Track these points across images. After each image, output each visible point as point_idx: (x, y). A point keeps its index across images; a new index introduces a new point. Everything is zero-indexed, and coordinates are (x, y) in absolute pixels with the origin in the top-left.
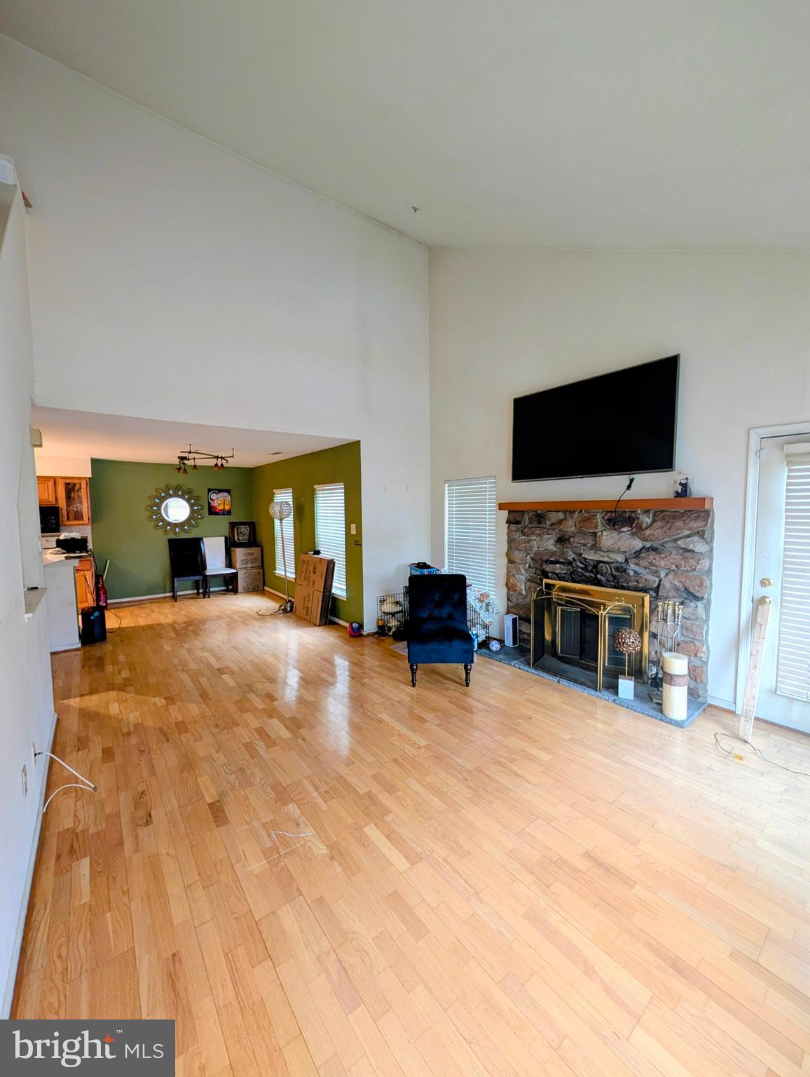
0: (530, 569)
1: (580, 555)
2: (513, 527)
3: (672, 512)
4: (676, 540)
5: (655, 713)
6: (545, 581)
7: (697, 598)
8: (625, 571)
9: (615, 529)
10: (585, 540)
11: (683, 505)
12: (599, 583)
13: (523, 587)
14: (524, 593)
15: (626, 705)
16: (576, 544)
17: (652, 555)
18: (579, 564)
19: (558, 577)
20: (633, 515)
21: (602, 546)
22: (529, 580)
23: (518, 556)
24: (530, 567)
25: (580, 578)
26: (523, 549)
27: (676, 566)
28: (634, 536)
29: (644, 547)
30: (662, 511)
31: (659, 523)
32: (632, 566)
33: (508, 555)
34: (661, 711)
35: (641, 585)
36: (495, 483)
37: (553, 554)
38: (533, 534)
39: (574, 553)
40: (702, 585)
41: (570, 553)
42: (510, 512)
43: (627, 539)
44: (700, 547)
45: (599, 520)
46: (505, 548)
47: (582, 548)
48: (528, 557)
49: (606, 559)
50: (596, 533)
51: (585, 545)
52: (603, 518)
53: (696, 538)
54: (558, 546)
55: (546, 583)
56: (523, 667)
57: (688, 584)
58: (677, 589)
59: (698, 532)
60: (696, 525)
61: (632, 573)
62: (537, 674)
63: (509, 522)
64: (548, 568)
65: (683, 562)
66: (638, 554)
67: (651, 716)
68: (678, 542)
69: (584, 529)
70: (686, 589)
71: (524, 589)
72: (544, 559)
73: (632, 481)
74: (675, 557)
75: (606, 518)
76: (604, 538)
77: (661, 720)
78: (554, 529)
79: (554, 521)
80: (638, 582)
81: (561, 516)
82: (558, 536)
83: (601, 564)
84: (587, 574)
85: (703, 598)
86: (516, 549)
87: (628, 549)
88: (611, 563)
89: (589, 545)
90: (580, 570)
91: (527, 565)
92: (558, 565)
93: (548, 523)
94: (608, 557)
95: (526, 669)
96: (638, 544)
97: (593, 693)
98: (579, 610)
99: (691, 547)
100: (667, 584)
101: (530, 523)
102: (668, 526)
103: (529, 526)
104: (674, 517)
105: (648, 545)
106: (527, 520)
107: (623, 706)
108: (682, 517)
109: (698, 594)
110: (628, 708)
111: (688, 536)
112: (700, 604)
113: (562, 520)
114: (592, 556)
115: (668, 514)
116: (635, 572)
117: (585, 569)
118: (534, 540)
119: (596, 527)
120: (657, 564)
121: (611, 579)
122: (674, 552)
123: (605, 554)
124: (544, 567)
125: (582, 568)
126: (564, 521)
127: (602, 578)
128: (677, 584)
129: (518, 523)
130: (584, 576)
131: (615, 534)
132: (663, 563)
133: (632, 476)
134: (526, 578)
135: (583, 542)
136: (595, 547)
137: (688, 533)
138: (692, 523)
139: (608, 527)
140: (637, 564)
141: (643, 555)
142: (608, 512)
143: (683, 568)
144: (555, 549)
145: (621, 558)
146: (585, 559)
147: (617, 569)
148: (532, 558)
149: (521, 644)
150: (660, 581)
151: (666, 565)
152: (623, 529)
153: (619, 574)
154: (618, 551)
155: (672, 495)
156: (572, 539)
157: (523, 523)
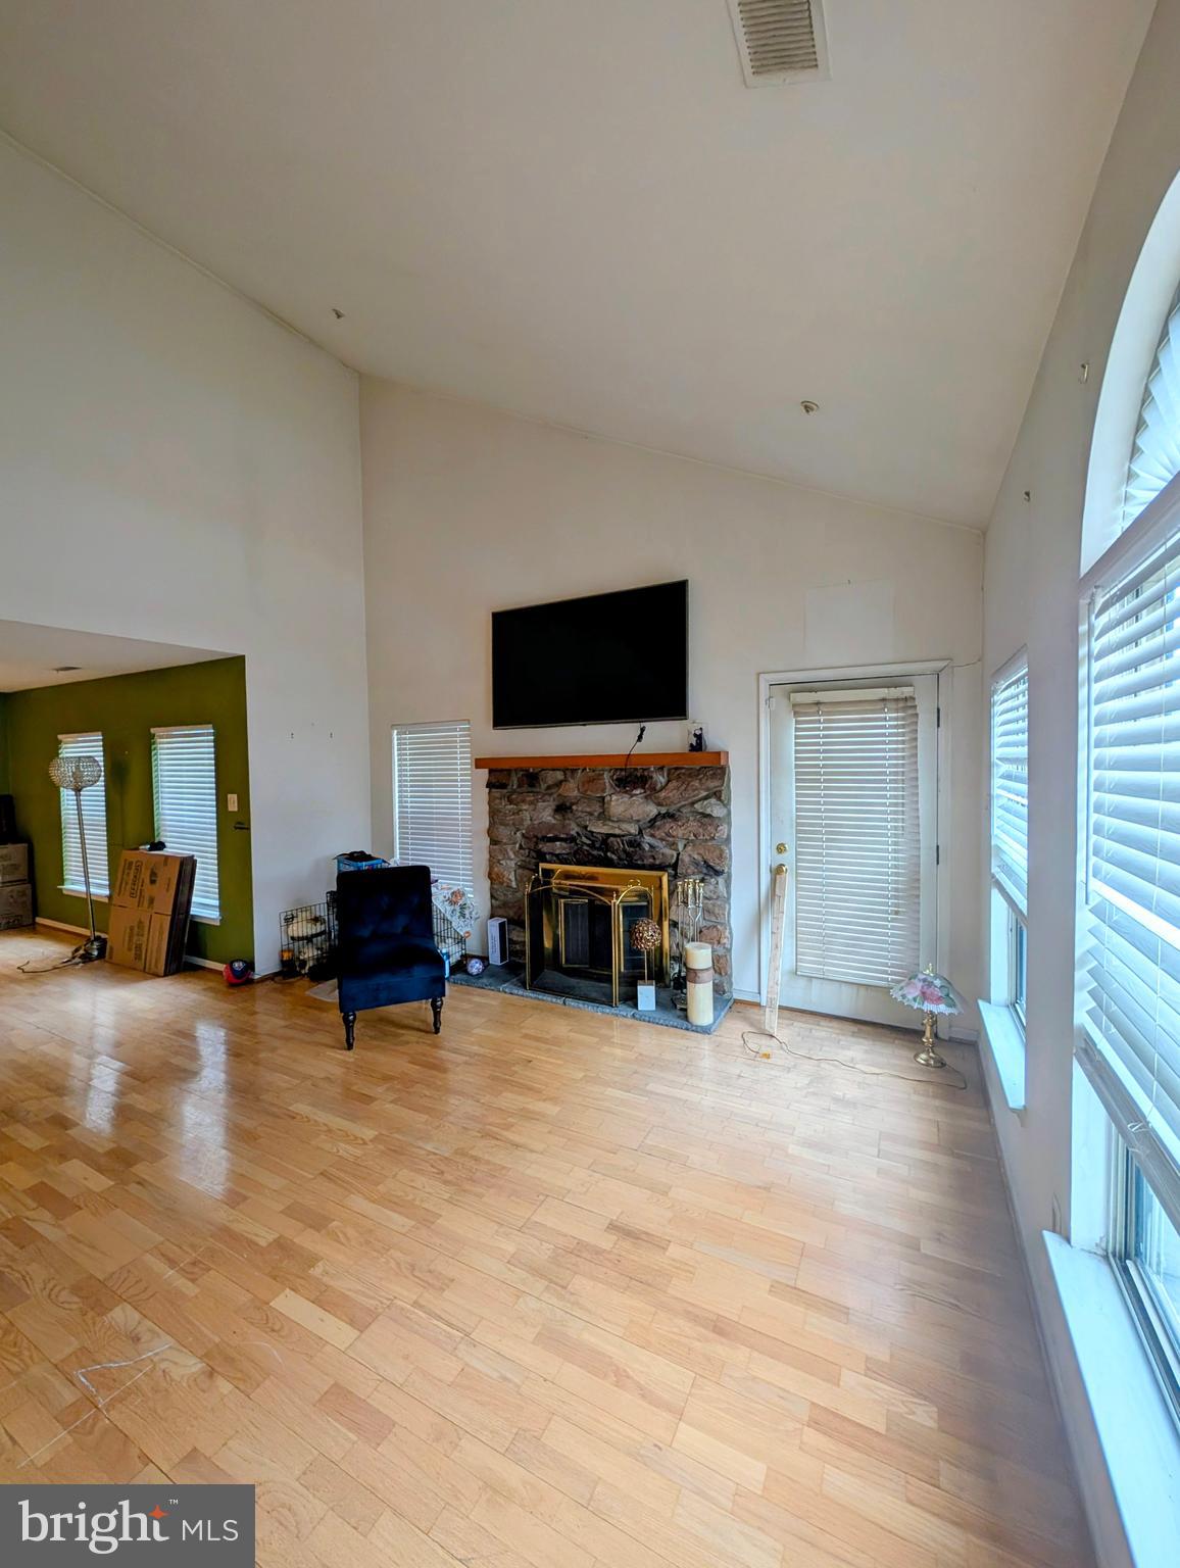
0: (522, 851)
1: (586, 827)
2: (497, 793)
3: (687, 769)
4: (693, 803)
5: (680, 1022)
6: (542, 865)
7: (718, 873)
8: (639, 845)
9: (626, 792)
10: (589, 806)
11: (699, 760)
12: (609, 864)
13: (512, 877)
14: (514, 885)
15: (647, 1019)
16: (580, 814)
17: (669, 825)
18: (584, 839)
19: (558, 859)
20: (646, 773)
21: (611, 813)
22: (520, 867)
23: (504, 832)
24: (521, 847)
25: (586, 859)
26: (511, 822)
27: (695, 836)
28: (647, 799)
29: (659, 814)
30: (676, 769)
31: (674, 784)
32: (647, 839)
33: (489, 832)
34: (686, 1018)
35: (657, 862)
36: (469, 729)
37: (552, 827)
38: (523, 801)
39: (578, 825)
40: (721, 855)
41: (573, 825)
42: (491, 772)
43: (639, 805)
44: (717, 811)
45: (607, 781)
46: (485, 823)
47: (588, 818)
48: (518, 834)
49: (617, 832)
50: (604, 798)
51: (591, 814)
52: (612, 777)
53: (713, 800)
54: (556, 816)
55: (543, 869)
56: (516, 992)
57: (707, 856)
58: (697, 864)
59: (715, 793)
60: (712, 784)
61: (647, 848)
62: (536, 998)
63: (490, 785)
64: (545, 847)
65: (701, 830)
66: (653, 821)
67: (676, 1027)
68: (696, 806)
69: (589, 793)
70: (705, 862)
71: (513, 879)
72: (540, 836)
73: (643, 730)
74: (693, 825)
75: (615, 777)
76: (613, 803)
77: (687, 1029)
78: (551, 795)
79: (550, 783)
80: (654, 859)
81: (559, 776)
82: (556, 803)
83: (612, 839)
84: (595, 853)
85: (722, 872)
86: (501, 824)
87: (641, 817)
88: (623, 836)
89: (596, 814)
90: (585, 848)
91: (517, 845)
92: (558, 843)
93: (544, 786)
94: (619, 828)
95: (521, 992)
96: (652, 810)
97: (608, 1011)
98: (587, 901)
99: (708, 811)
100: (685, 858)
101: (519, 786)
102: (683, 788)
103: (518, 790)
104: (690, 775)
105: (663, 810)
106: (515, 782)
107: (644, 1021)
108: (699, 775)
109: (718, 868)
110: (649, 1022)
111: (706, 798)
112: (721, 880)
113: (561, 782)
114: (600, 829)
115: (683, 771)
116: (651, 846)
117: (592, 846)
118: (526, 810)
119: (604, 790)
120: (674, 833)
121: (624, 856)
122: (691, 818)
123: (616, 825)
124: (540, 846)
125: (588, 845)
126: (563, 784)
127: (614, 857)
128: (696, 857)
129: (503, 786)
130: (590, 854)
131: (626, 798)
132: (680, 832)
133: (643, 724)
134: (516, 864)
135: (588, 810)
136: (604, 816)
137: (705, 794)
138: (709, 782)
139: (618, 790)
140: (652, 836)
141: (658, 823)
142: (616, 770)
143: (701, 837)
144: (554, 821)
145: (633, 829)
146: (592, 832)
147: (631, 844)
148: (523, 835)
149: (513, 958)
150: (678, 854)
151: (684, 834)
152: (634, 792)
153: (632, 849)
154: (630, 820)
155: (686, 749)
156: (574, 807)
157: (509, 787)
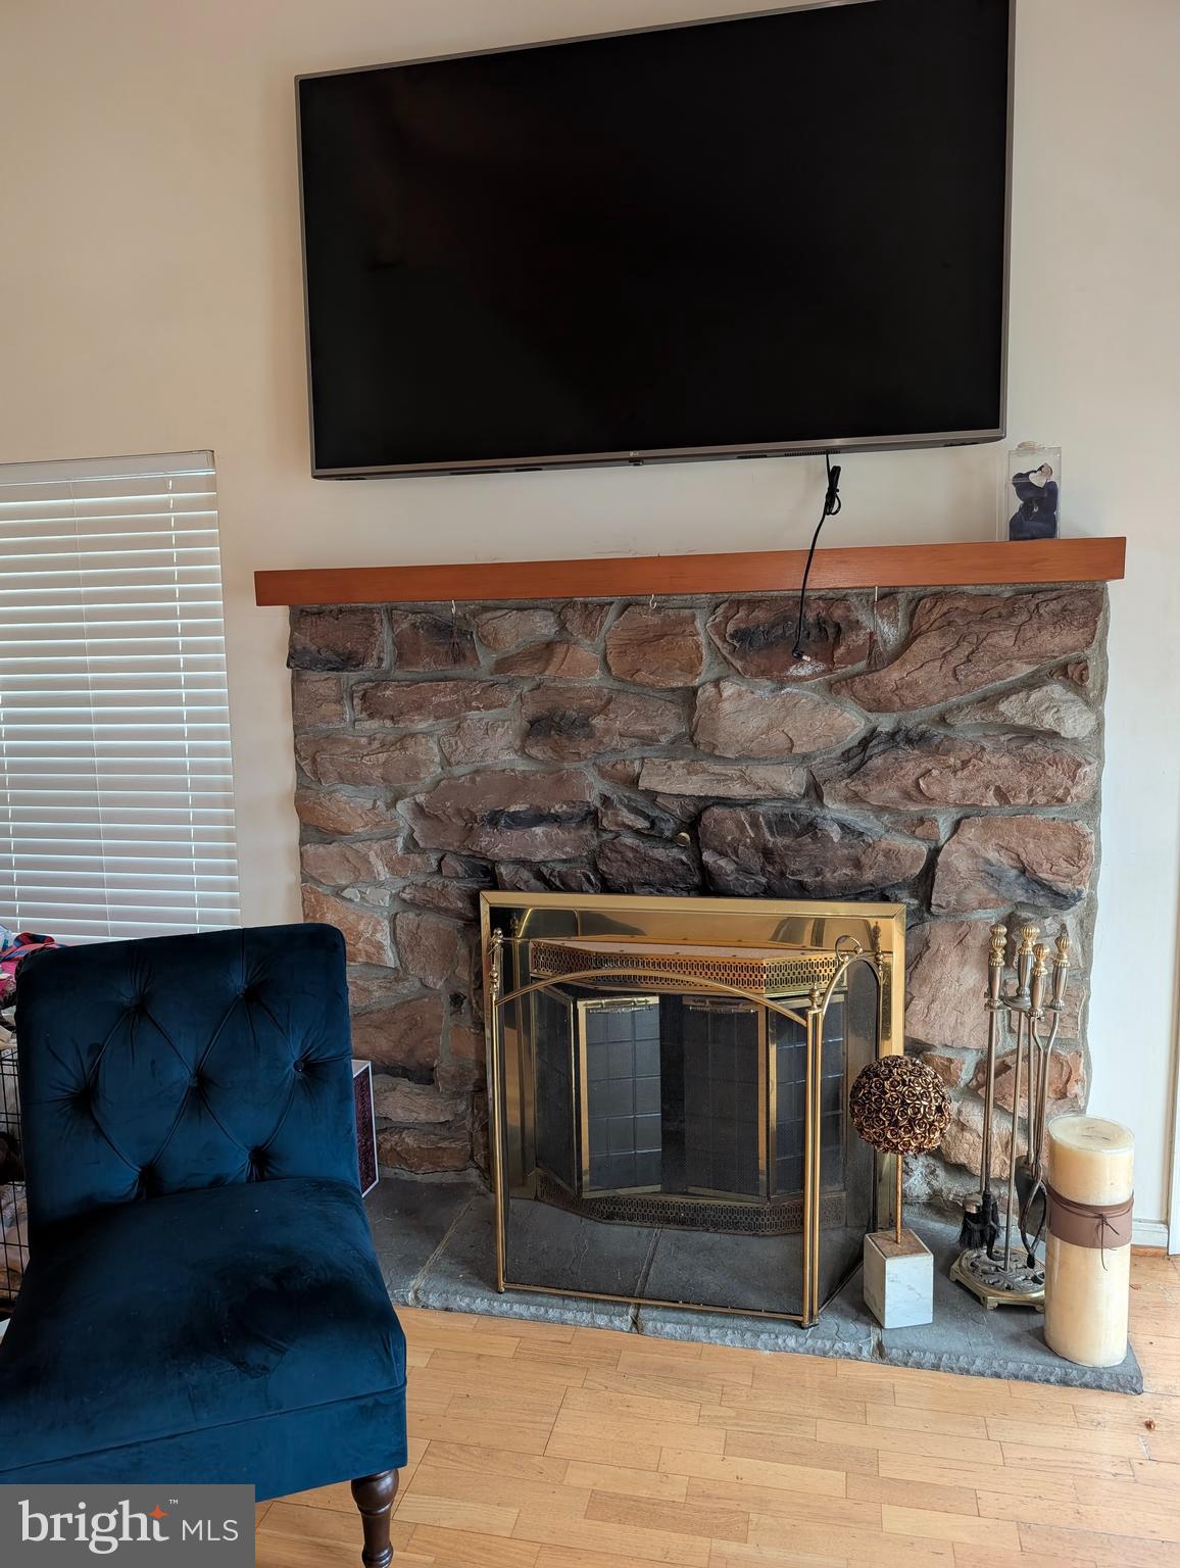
0: (417, 859)
1: (633, 781)
2: (321, 683)
3: (974, 598)
4: (989, 701)
5: (1029, 1359)
6: (490, 899)
7: (1061, 900)
8: (812, 828)
9: (764, 673)
10: (648, 719)
12: (708, 885)
13: (384, 937)
14: (390, 958)
15: (930, 1358)
16: (616, 741)
17: (912, 764)
18: (628, 818)
19: (539, 876)
20: (838, 613)
21: (722, 738)
22: (411, 905)
23: (351, 804)
24: (412, 845)
25: (634, 874)
26: (377, 773)
27: (1001, 795)
28: (838, 693)
29: (873, 734)
30: (938, 597)
31: (931, 643)
32: (835, 808)
33: (304, 804)
34: (1041, 1340)
35: (869, 876)
36: (211, 484)
37: (517, 785)
38: (419, 707)
39: (603, 774)
40: (1079, 850)
41: (591, 777)
42: (297, 619)
43: (816, 706)
44: (1074, 723)
45: (702, 639)
46: (281, 775)
47: (636, 753)
48: (400, 805)
49: (737, 790)
50: (694, 691)
51: (647, 740)
52: (720, 630)
53: (1056, 690)
54: (534, 752)
55: (494, 911)
56: (464, 1303)
57: (1032, 852)
58: (991, 875)
59: (1063, 669)
60: (1057, 642)
61: (835, 834)
62: (535, 1319)
63: (299, 660)
64: (500, 845)
65: (1024, 780)
66: (858, 756)
67: (1029, 1378)
68: (1003, 707)
69: (643, 676)
70: (1023, 871)
71: (387, 942)
72: (481, 808)
73: (834, 474)
74: (999, 765)
75: (730, 628)
76: (727, 707)
77: (1065, 1382)
78: (511, 684)
79: (512, 649)
80: (857, 864)
81: (543, 626)
82: (531, 710)
83: (717, 811)
84: (660, 853)
85: (1077, 897)
86: (342, 779)
87: (820, 743)
88: (755, 802)
89: (664, 740)
90: (629, 840)
91: (400, 843)
92: (539, 830)
93: (486, 660)
94: (744, 779)
95: (480, 1304)
96: (852, 722)
97: (791, 1342)
98: (654, 1000)
99: (1048, 721)
100: (957, 859)
101: (401, 658)
102: (965, 649)
103: (398, 674)
104: (984, 617)
105: (886, 724)
106: (389, 647)
107: (919, 1366)
108: (1012, 614)
109: (1064, 886)
110: (936, 1367)
111: (1031, 684)
112: (1070, 919)
113: (549, 646)
114: (678, 782)
115: (961, 604)
116: (843, 826)
117: (651, 834)
118: (426, 734)
119: (692, 668)
120: (936, 790)
121: (756, 862)
122: (988, 745)
123: (731, 771)
124: (484, 841)
125: (638, 833)
126: (561, 650)
127: (722, 862)
128: (992, 855)
129: (347, 661)
130: (645, 859)
131: (763, 688)
132: (955, 786)
133: (836, 460)
134: (395, 897)
135: (644, 728)
136: (693, 744)
137: (1023, 670)
138: (1045, 635)
139: (738, 664)
140: (855, 799)
141: (877, 762)
142: (739, 603)
143: (1022, 799)
144: (522, 766)
145: (791, 782)
146: (652, 795)
147: (780, 824)
148: (420, 811)
149: (390, 1172)
150: (935, 852)
151: (964, 793)
152: (794, 671)
153: (787, 841)
154: (788, 755)
156: (598, 722)
157: (371, 663)
